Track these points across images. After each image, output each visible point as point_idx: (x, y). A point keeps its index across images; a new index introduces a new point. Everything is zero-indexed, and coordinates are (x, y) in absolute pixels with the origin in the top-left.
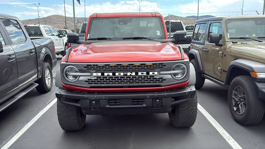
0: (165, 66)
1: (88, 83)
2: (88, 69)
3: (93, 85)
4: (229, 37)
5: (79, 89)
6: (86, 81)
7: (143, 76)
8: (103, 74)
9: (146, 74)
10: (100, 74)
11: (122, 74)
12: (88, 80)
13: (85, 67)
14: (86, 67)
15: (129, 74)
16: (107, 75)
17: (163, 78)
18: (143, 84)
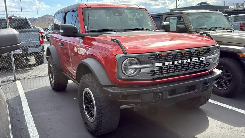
1: (151, 75)
2: (151, 60)
3: (156, 76)
4: (193, 28)
5: (138, 84)
6: (148, 74)
8: (164, 64)
10: (161, 64)
11: (180, 62)
12: (151, 71)
13: (148, 58)
14: (150, 58)
15: (185, 61)
16: (167, 65)
17: (209, 62)
18: (195, 70)
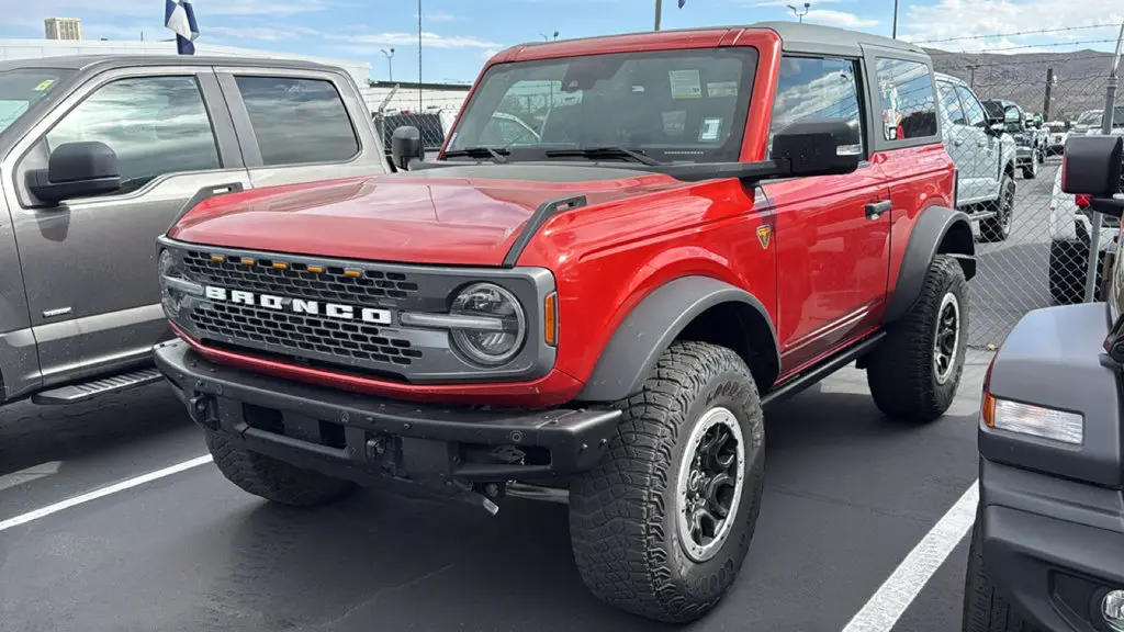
0: (414, 286)
1: (198, 326)
2: (191, 268)
3: (208, 333)
7: (341, 323)
8: (228, 295)
9: (350, 316)
10: (222, 294)
13: (186, 260)
15: (298, 305)
16: (239, 301)
17: (412, 344)
18: (342, 359)
